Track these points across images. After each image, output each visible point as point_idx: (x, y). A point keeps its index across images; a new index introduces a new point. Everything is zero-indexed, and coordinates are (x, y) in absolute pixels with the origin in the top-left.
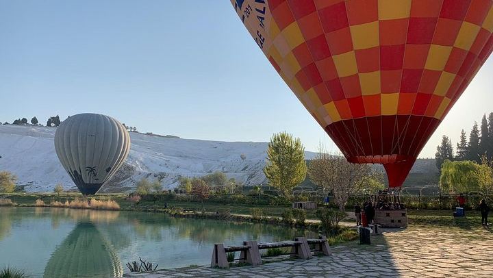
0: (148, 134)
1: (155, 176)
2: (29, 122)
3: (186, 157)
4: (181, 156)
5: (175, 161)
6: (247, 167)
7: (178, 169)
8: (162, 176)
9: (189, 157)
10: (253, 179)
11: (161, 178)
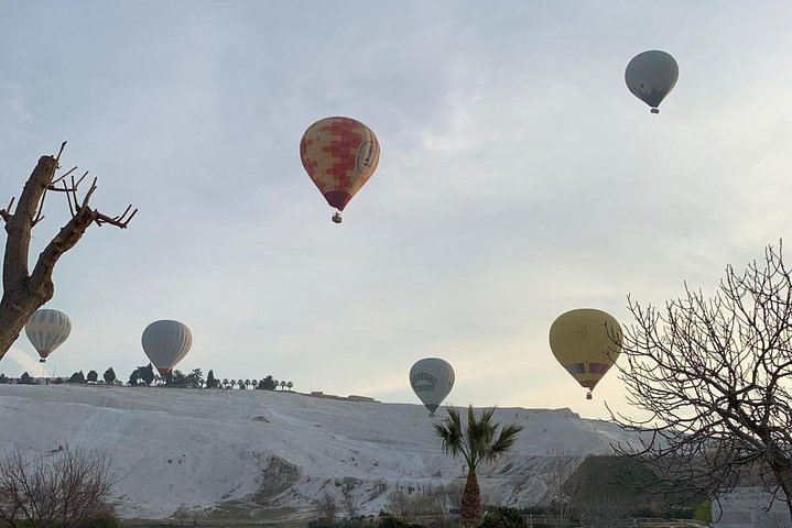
0: (314, 394)
1: (338, 485)
2: (100, 378)
3: (390, 442)
4: (379, 441)
5: (370, 450)
6: (510, 466)
7: (377, 470)
8: (349, 485)
9: (395, 443)
10: (523, 493)
11: (350, 488)
